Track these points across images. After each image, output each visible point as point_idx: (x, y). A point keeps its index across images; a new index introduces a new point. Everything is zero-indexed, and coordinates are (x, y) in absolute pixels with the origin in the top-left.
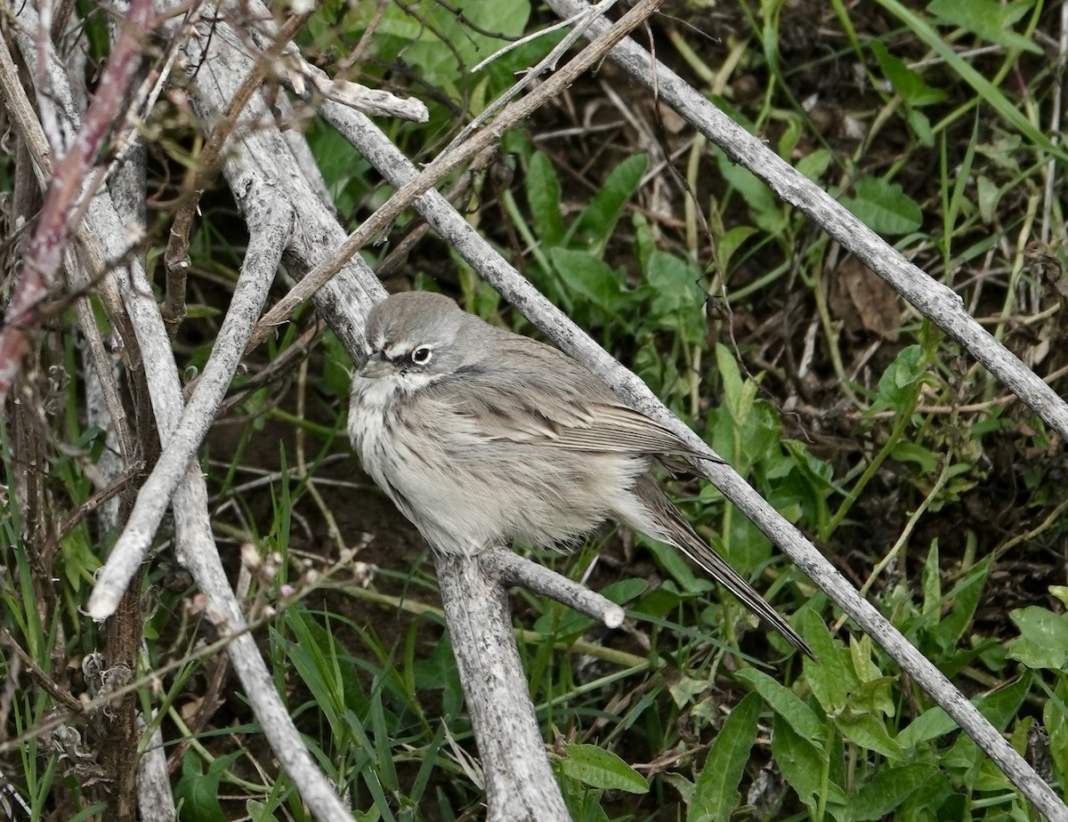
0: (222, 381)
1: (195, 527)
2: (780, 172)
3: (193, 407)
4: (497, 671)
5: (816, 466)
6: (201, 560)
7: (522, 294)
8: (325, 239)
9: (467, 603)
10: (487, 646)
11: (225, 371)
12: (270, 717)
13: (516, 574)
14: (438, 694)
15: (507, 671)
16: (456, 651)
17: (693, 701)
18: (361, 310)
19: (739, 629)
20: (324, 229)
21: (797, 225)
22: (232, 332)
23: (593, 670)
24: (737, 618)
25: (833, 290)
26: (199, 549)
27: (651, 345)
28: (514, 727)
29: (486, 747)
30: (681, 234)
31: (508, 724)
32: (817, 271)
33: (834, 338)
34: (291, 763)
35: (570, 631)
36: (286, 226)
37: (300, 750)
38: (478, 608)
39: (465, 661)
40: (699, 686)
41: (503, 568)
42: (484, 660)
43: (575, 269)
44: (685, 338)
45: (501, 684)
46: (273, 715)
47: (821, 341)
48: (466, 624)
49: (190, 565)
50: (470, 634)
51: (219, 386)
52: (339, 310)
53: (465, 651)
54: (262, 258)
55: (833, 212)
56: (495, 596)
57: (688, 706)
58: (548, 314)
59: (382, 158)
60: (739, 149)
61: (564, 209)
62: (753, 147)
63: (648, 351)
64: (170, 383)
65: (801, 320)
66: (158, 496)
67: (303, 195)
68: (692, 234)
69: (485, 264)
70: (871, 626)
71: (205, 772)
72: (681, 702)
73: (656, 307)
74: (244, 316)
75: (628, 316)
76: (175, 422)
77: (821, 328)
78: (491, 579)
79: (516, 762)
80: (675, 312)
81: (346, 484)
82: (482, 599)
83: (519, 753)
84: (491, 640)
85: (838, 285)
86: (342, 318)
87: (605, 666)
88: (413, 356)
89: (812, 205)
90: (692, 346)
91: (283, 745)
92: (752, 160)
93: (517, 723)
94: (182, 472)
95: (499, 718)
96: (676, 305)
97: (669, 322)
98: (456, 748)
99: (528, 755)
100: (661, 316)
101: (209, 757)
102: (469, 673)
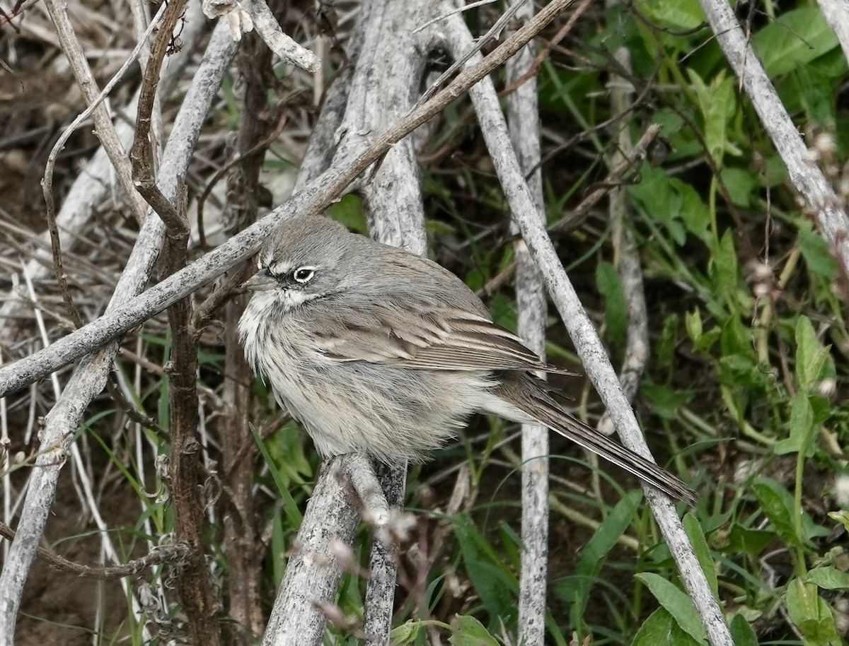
2: (797, 160)
10: (312, 537)
28: (294, 607)
38: (323, 504)
42: (304, 548)
45: (304, 570)
56: (342, 495)
70: (676, 553)
78: (343, 480)
82: (330, 497)
83: (286, 629)
84: (317, 532)
88: (295, 275)
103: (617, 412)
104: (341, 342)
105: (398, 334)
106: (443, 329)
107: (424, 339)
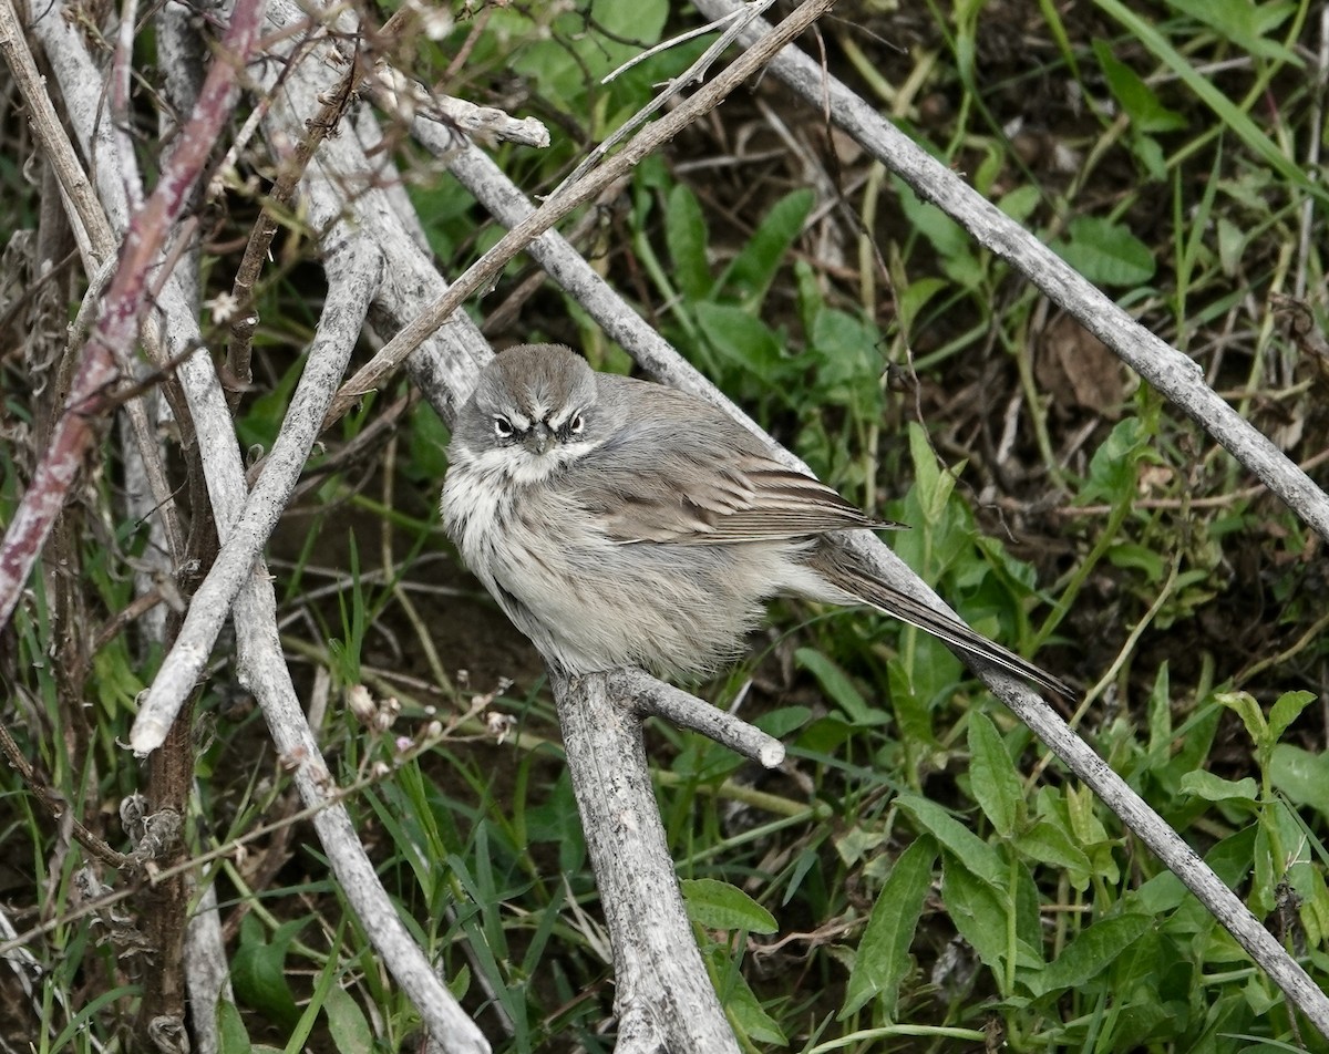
0: (294, 463)
1: (260, 641)
2: (979, 211)
3: (258, 494)
4: (629, 819)
5: (1015, 568)
6: (268, 681)
7: (661, 359)
8: (420, 290)
9: (592, 737)
10: (617, 789)
11: (298, 450)
12: (352, 874)
13: (653, 702)
14: (554, 847)
15: (640, 820)
16: (579, 795)
17: (864, 857)
18: (464, 378)
19: (922, 770)
20: (419, 277)
21: (998, 277)
22: (307, 403)
23: (743, 819)
24: (920, 758)
25: (1041, 357)
26: (266, 668)
27: (817, 423)
28: (649, 888)
29: (615, 913)
30: (854, 287)
31: (641, 884)
32: (1021, 333)
33: (1041, 416)
34: (377, 930)
35: (716, 770)
36: (373, 273)
37: (389, 914)
38: (606, 742)
39: (589, 807)
40: (871, 840)
41: (636, 693)
42: (613, 805)
43: (725, 329)
44: (859, 414)
45: (634, 835)
46: (355, 871)
47: (1024, 420)
48: (590, 761)
49: (254, 687)
50: (595, 774)
51: (290, 469)
52: (437, 377)
53: (590, 795)
54: (343, 313)
55: (1043, 261)
56: (626, 728)
57: (859, 864)
58: (693, 385)
59: (490, 191)
60: (929, 184)
61: (712, 255)
62: (946, 182)
63: (814, 430)
64: (231, 465)
65: (1001, 393)
66: (216, 603)
67: (394, 236)
68: (868, 288)
69: (616, 323)
71: (269, 941)
72: (849, 859)
73: (823, 377)
74: (322, 384)
75: (790, 386)
76: (236, 513)
77: (1025, 403)
78: (622, 707)
79: (651, 931)
80: (847, 383)
81: (442, 590)
82: (610, 732)
83: (655, 920)
84: (622, 782)
85: (1046, 352)
86: (440, 387)
87: (758, 815)
89: (1018, 252)
90: (867, 424)
91: (368, 907)
92: (945, 197)
93: (653, 884)
94: (245, 574)
95: (630, 877)
96: (848, 373)
97: (839, 395)
98: (579, 912)
99: (665, 922)
100: (829, 386)
101: (273, 922)
102: (595, 822)
103: (901, 581)
104: (618, 519)
105: (694, 499)
106: (746, 488)
107: (727, 505)
